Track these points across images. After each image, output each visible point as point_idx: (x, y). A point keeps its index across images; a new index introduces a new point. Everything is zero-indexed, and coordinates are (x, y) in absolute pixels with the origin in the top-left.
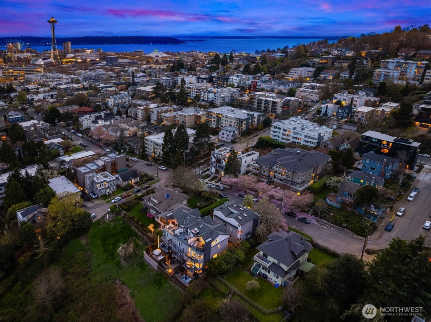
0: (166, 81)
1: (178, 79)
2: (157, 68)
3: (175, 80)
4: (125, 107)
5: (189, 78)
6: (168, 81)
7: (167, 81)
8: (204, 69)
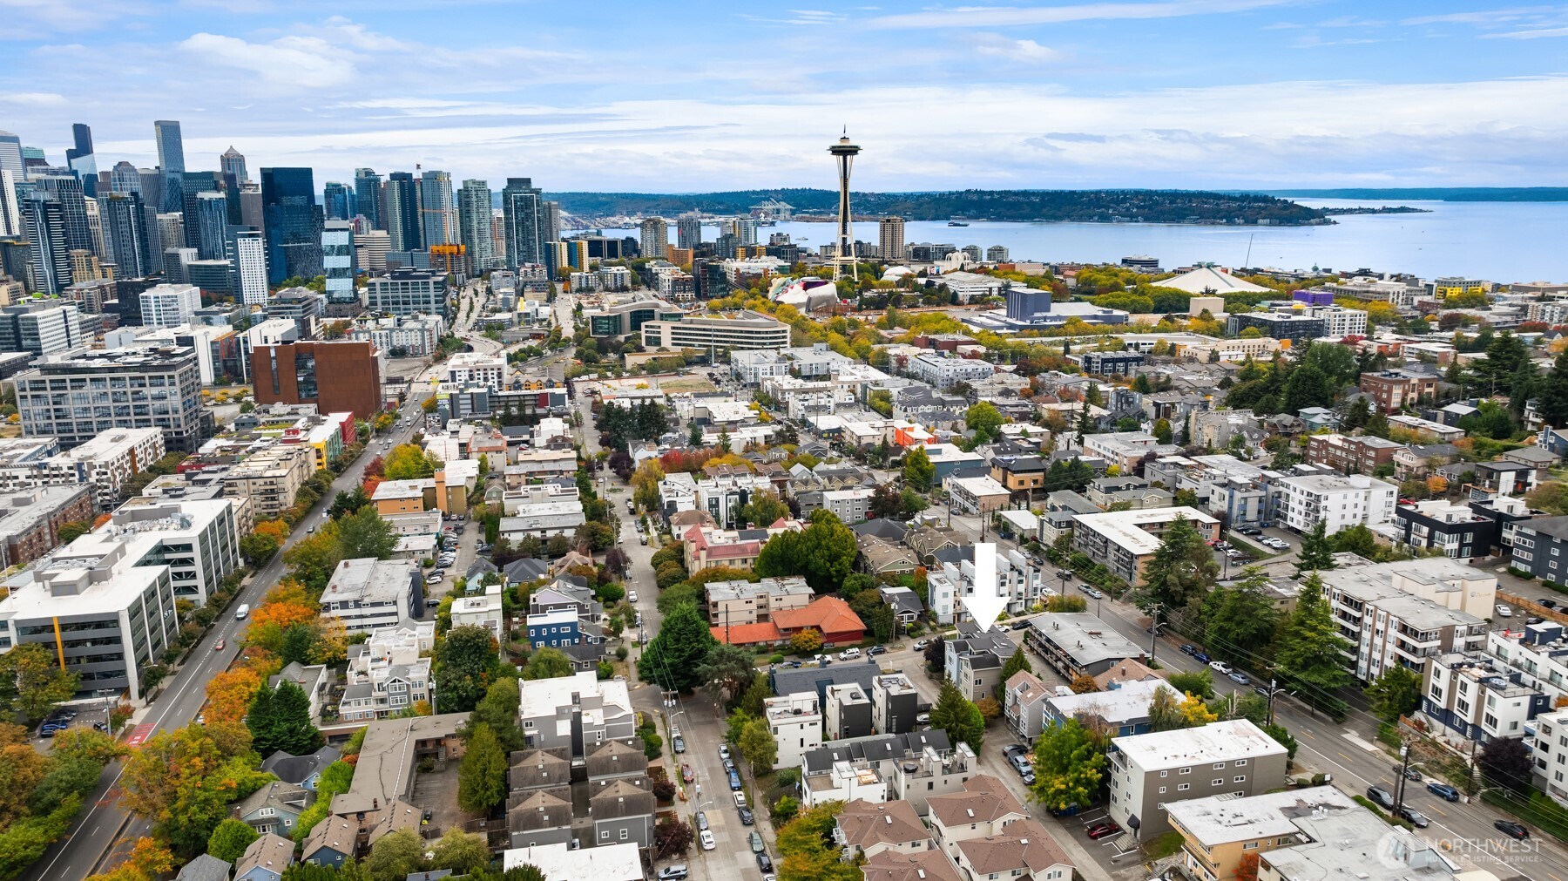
0: (1227, 493)
1: (1292, 494)
2: (1203, 356)
3: (1272, 489)
4: (994, 661)
5: (1351, 494)
6: (1238, 495)
7: (1231, 497)
8: (1429, 424)
